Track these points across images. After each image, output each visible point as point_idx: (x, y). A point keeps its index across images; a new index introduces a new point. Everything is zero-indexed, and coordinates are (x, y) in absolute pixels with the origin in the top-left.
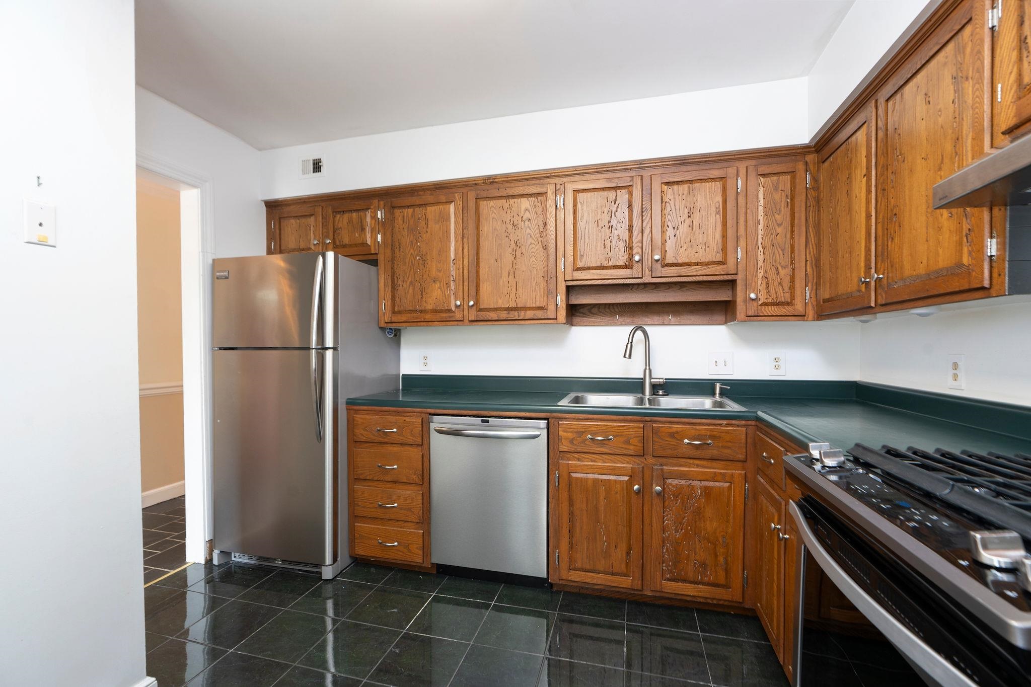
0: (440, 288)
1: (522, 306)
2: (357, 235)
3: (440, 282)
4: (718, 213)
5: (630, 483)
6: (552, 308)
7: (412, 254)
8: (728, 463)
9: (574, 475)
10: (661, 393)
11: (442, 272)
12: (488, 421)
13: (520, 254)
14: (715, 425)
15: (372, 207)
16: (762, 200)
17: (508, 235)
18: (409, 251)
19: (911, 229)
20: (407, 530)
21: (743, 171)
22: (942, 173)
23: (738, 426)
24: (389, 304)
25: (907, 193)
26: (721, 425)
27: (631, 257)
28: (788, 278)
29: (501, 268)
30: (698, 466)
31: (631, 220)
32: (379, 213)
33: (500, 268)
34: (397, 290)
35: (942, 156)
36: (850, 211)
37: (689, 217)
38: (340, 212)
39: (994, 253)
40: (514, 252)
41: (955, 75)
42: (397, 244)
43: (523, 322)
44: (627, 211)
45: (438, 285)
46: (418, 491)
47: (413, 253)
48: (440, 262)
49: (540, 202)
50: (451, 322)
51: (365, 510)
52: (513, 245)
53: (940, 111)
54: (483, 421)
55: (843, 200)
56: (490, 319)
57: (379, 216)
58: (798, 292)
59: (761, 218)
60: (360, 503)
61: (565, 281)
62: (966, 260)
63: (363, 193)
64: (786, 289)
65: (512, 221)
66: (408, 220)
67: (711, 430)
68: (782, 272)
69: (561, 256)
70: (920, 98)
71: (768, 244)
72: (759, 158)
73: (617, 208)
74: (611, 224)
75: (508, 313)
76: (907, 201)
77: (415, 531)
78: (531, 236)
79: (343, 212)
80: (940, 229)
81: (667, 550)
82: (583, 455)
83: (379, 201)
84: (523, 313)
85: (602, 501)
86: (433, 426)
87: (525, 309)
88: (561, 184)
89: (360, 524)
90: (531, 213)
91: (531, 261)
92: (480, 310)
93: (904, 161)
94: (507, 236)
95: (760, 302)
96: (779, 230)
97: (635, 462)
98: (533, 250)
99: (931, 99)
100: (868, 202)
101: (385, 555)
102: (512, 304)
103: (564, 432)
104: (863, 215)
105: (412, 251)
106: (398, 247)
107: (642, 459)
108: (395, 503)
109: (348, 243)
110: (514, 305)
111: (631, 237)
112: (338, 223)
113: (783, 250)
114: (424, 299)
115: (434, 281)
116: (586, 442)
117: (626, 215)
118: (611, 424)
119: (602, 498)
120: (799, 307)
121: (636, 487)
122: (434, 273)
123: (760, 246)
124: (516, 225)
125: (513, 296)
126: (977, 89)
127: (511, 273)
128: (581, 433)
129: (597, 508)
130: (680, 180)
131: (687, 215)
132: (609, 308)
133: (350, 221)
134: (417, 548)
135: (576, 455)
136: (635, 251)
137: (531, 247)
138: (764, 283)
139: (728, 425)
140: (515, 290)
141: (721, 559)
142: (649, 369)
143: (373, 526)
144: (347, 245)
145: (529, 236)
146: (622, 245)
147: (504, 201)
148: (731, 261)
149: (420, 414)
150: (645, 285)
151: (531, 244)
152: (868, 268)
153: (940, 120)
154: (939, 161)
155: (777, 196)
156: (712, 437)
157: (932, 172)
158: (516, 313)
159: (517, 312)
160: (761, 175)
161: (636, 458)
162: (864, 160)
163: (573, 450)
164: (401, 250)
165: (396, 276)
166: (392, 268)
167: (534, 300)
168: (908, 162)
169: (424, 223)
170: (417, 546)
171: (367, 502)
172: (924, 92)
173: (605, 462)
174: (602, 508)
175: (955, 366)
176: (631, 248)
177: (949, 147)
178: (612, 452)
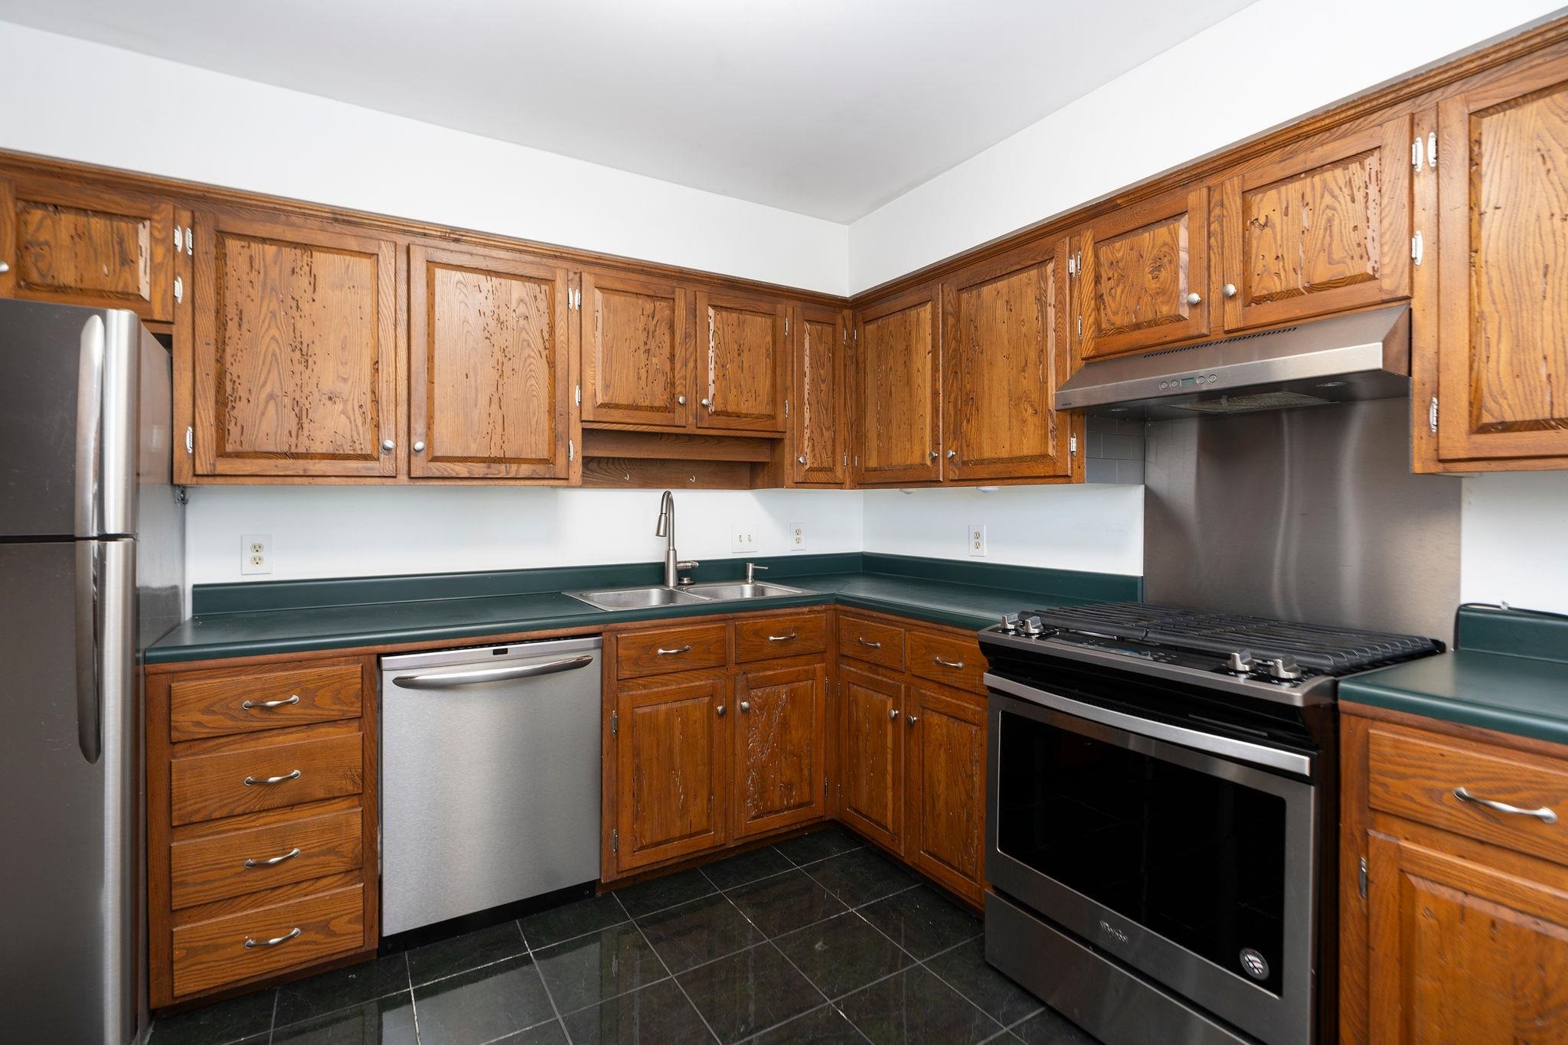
0: (344, 412)
1: (513, 456)
2: (105, 270)
3: (345, 402)
4: (768, 356)
5: (711, 706)
6: (561, 460)
7: (273, 338)
8: (810, 657)
9: (640, 711)
10: (685, 582)
11: (350, 382)
12: (505, 651)
13: (510, 373)
14: (798, 614)
15: (156, 217)
16: (808, 350)
17: (489, 336)
18: (267, 330)
19: (991, 416)
20: (325, 894)
21: (790, 311)
22: (1026, 375)
23: (818, 612)
24: (208, 437)
25: (986, 382)
26: (803, 613)
27: (673, 397)
28: (831, 440)
29: (476, 389)
30: (782, 666)
31: (672, 347)
32: (178, 235)
33: (473, 390)
34: (234, 407)
35: (1026, 361)
36: (909, 382)
37: (739, 355)
38: (44, 204)
39: (1074, 450)
40: (500, 365)
41: (1038, 297)
42: (231, 312)
43: (512, 482)
44: (667, 332)
45: (339, 407)
46: (352, 807)
47: (278, 336)
48: (344, 364)
49: (543, 292)
50: (368, 479)
51: (207, 887)
52: (499, 355)
53: (1023, 321)
54: (496, 652)
55: (899, 370)
56: (454, 475)
57: (178, 241)
58: (838, 457)
59: (807, 370)
60: (190, 879)
61: (582, 421)
62: (1051, 452)
63: (129, 179)
64: (829, 453)
65: (496, 314)
66: (265, 266)
67: (795, 621)
68: (826, 434)
69: (575, 383)
70: (1000, 304)
71: (814, 402)
72: (805, 301)
73: (656, 326)
74: (647, 347)
75: (489, 467)
76: (986, 388)
77: (344, 889)
78: (529, 345)
79: (56, 206)
80: (1024, 421)
81: (752, 780)
82: (649, 679)
83: (175, 208)
84: (514, 467)
85: (678, 737)
86: (388, 677)
87: (518, 461)
88: (575, 273)
89: (188, 926)
90: (529, 306)
91: (529, 384)
92: (435, 459)
93: (982, 353)
94: (487, 338)
95: (807, 467)
96: (823, 387)
97: (715, 676)
98: (532, 367)
99: (1012, 307)
100: (934, 380)
101: (266, 967)
102: (496, 453)
103: (626, 649)
104: (928, 391)
105: (274, 331)
106: (236, 319)
107: (723, 671)
108: (293, 849)
109: (73, 284)
110: (500, 454)
111: (673, 369)
112: (38, 229)
113: (827, 410)
114: (306, 432)
115: (330, 398)
116: (656, 660)
117: (667, 338)
118: (686, 629)
119: (677, 733)
120: (839, 473)
121: (720, 708)
122: (329, 383)
123: (807, 403)
124: (502, 323)
125: (497, 438)
126: (1060, 317)
127: (495, 400)
128: (650, 646)
129: (671, 750)
130: (729, 306)
131: (736, 353)
132: (613, 464)
133: (78, 235)
134: (350, 922)
135: (640, 681)
136: (678, 389)
137: (528, 362)
138: (810, 444)
139: (810, 612)
140: (501, 429)
141: (806, 772)
142: (674, 550)
143: (228, 917)
144: (71, 287)
145: (525, 343)
146: (661, 379)
147: (482, 278)
148: (780, 417)
149: (356, 658)
150: (691, 437)
151: (529, 356)
152: (935, 444)
153: (1023, 330)
154: (1023, 364)
155: (821, 348)
156: (796, 629)
157: (1015, 370)
158: (503, 467)
159: (504, 465)
160: (807, 321)
161: (717, 669)
162: (929, 339)
163: (637, 674)
164: (245, 326)
165: (228, 376)
166: (218, 361)
167: (534, 448)
168: (987, 355)
169: (307, 282)
170: (350, 916)
171: (211, 870)
172: (1005, 298)
173: (679, 684)
174: (677, 749)
175: (978, 535)
176: (673, 384)
177: (1033, 355)
178: (689, 668)
